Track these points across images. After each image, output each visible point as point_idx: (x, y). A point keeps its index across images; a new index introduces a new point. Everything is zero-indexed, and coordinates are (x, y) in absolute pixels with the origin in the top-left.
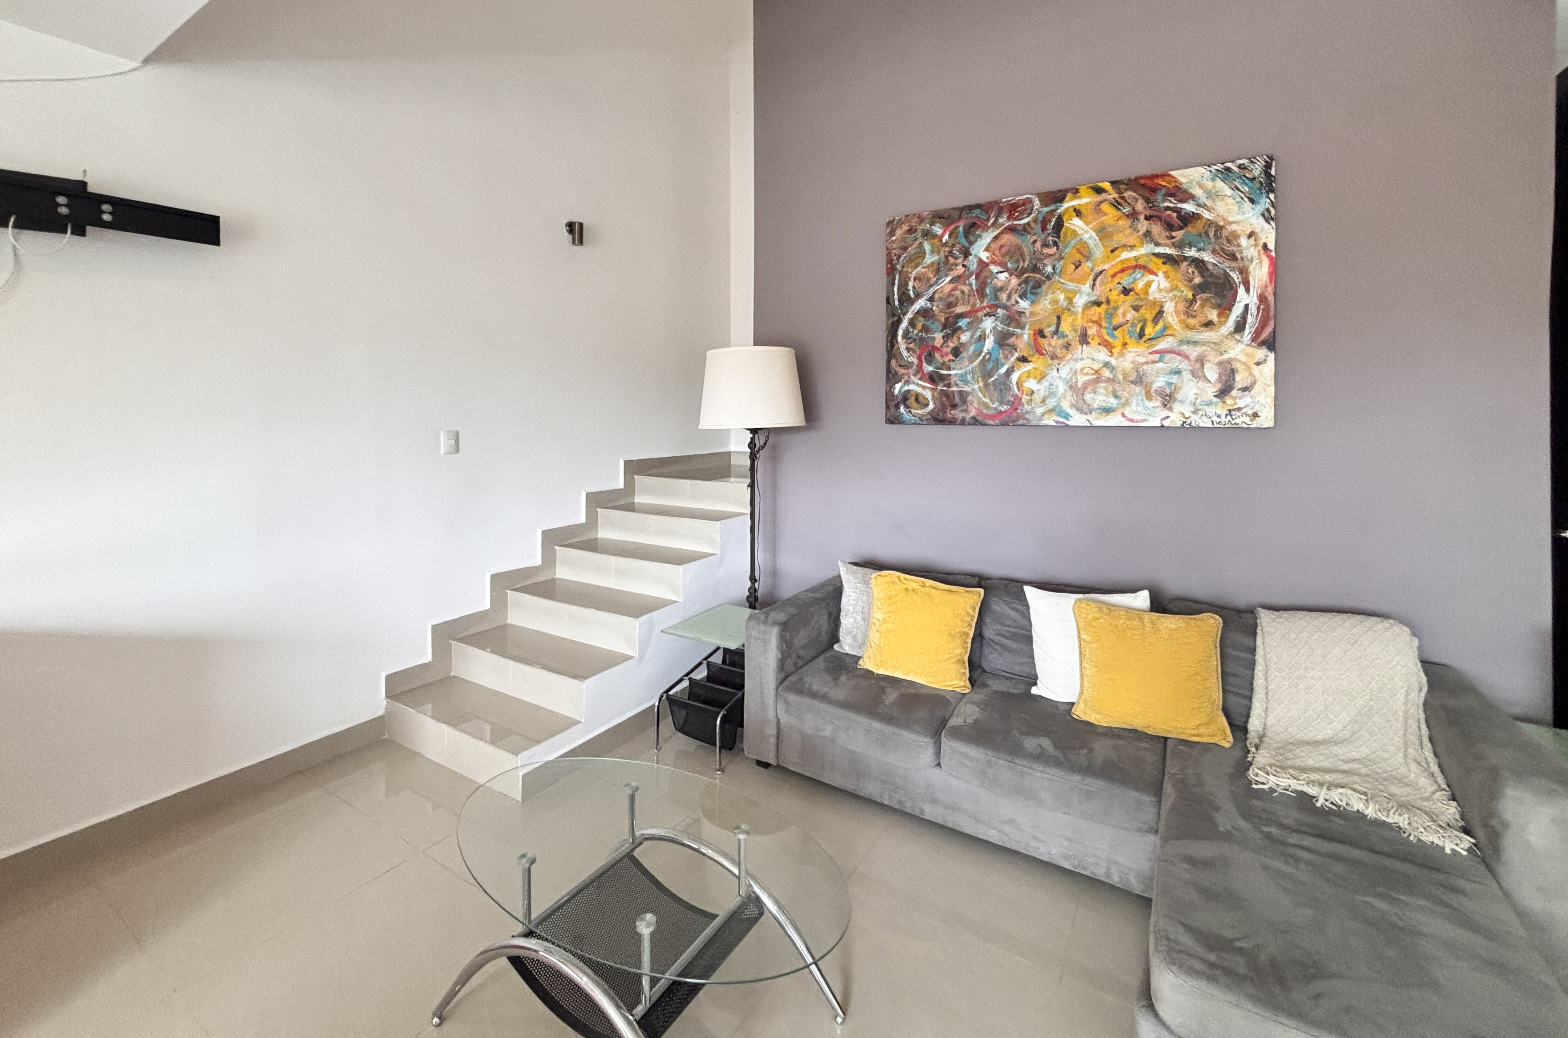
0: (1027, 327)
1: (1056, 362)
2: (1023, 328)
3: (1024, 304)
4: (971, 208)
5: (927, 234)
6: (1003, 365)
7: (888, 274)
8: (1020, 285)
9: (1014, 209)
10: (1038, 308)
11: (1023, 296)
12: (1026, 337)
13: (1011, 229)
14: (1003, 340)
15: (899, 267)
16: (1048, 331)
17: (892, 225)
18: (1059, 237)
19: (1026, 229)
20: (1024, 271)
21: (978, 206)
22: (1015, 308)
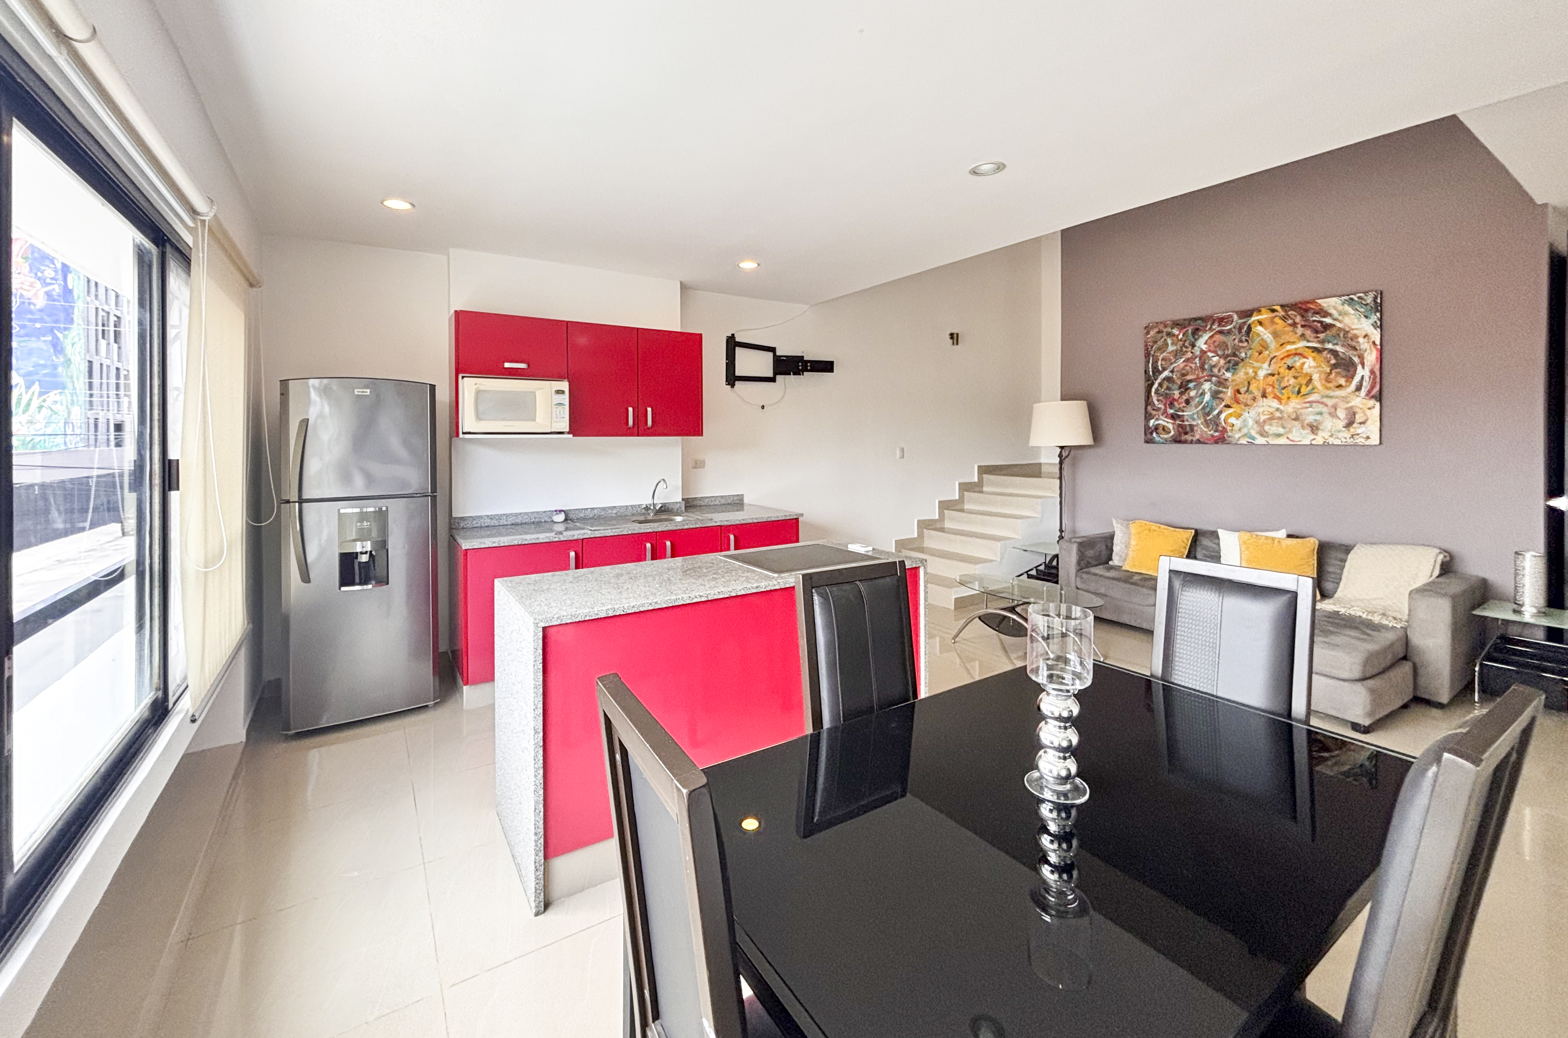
0: (1230, 388)
1: (1247, 408)
2: (1228, 388)
3: (1228, 375)
4: (1196, 319)
5: (1169, 334)
6: (1216, 409)
7: (1146, 357)
8: (1225, 364)
9: (1221, 321)
10: (1236, 377)
11: (1227, 370)
12: (1229, 394)
13: (1221, 332)
14: (1215, 395)
15: (1152, 352)
16: (1243, 390)
17: (1148, 329)
18: (1249, 337)
19: (1229, 332)
20: (1228, 356)
21: (1200, 319)
22: (1223, 377)
